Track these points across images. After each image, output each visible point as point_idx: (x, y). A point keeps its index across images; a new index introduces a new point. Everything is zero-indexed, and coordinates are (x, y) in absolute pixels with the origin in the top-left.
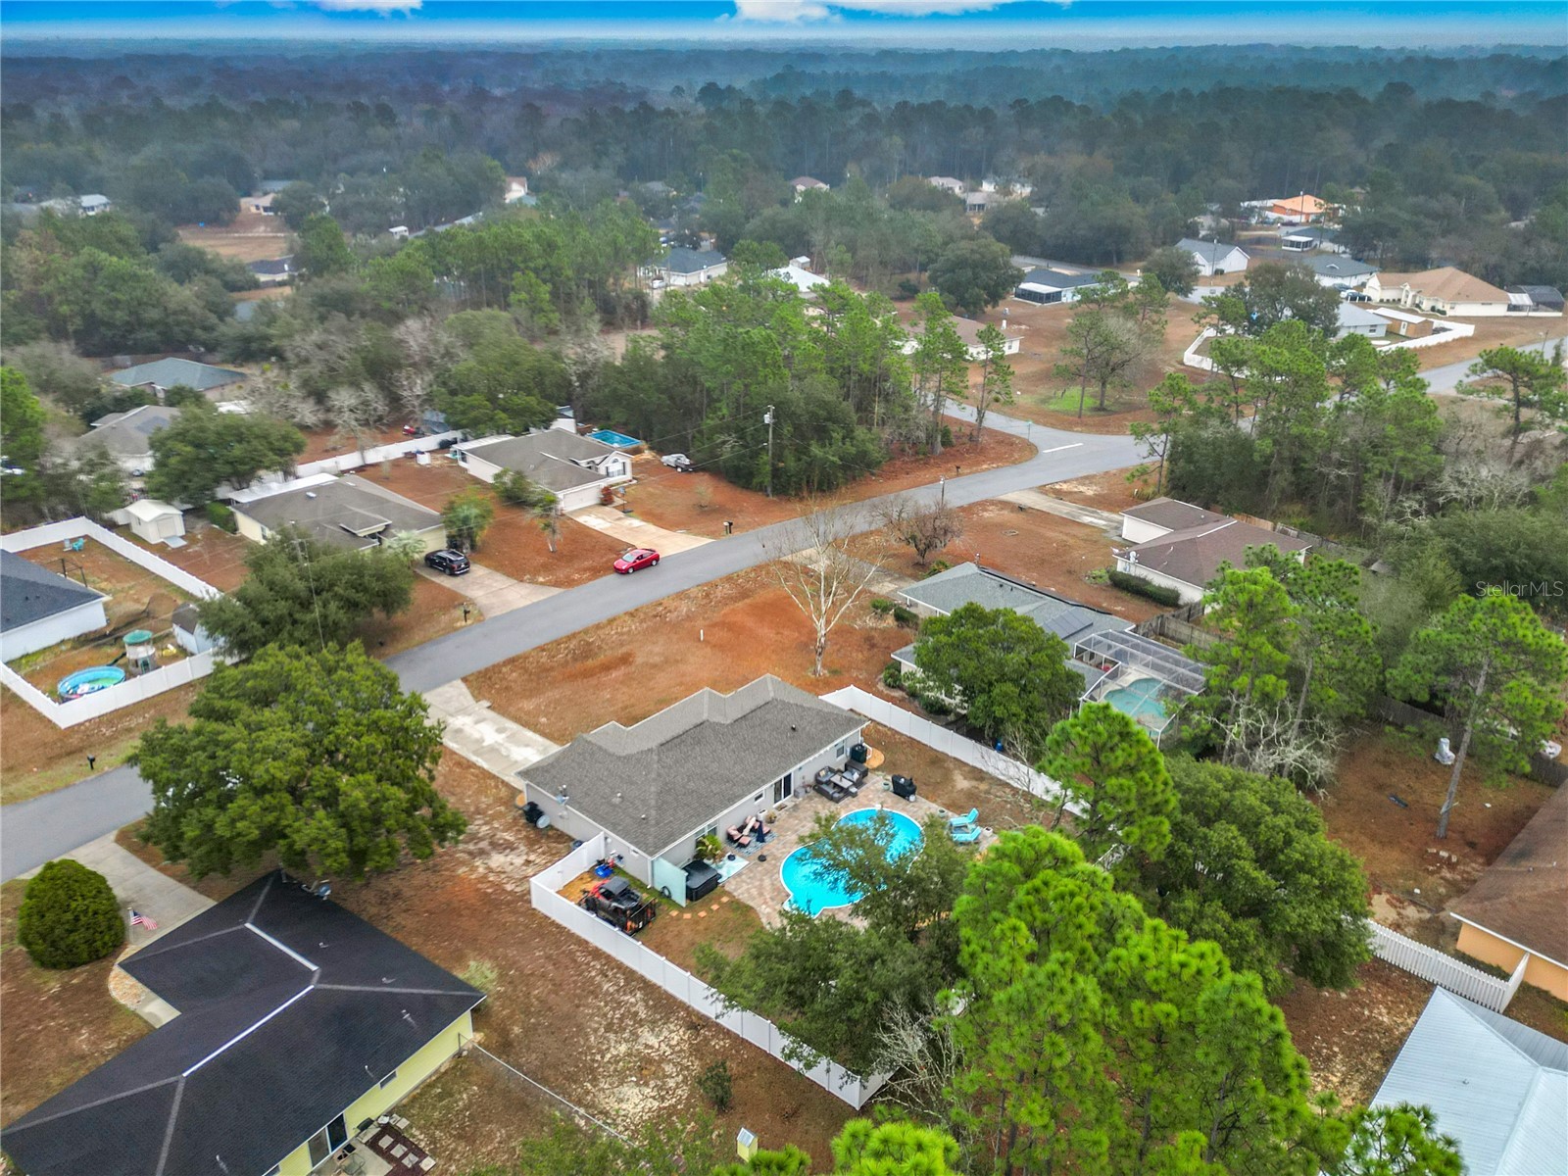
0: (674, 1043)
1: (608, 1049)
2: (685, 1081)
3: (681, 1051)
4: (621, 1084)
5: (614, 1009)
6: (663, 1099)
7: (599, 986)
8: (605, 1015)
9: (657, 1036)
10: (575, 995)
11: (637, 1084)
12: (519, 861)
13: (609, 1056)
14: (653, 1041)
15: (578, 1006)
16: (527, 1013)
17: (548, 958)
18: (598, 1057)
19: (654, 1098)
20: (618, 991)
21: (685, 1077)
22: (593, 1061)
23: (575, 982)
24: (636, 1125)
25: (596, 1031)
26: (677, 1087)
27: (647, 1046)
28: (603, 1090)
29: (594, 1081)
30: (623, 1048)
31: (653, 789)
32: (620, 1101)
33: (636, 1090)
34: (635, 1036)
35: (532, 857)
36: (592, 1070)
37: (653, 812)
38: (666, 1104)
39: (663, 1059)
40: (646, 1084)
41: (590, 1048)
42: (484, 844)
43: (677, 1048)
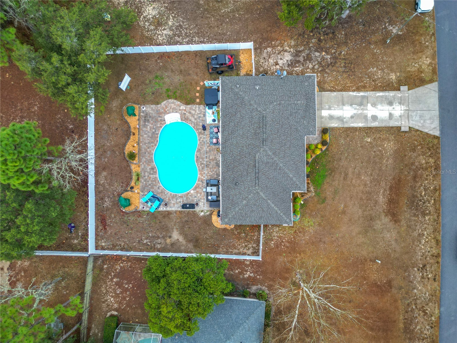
0: (159, 36)
1: (174, 20)
2: (144, 27)
3: (155, 35)
4: (159, 13)
5: (186, 33)
6: (144, 17)
7: (199, 37)
8: (186, 29)
9: (166, 35)
10: (201, 28)
11: (155, 16)
12: (280, 62)
13: (171, 18)
14: (165, 32)
15: (197, 25)
16: (206, 10)
17: (224, 34)
18: (173, 15)
19: (147, 16)
20: (192, 40)
21: (145, 28)
22: (173, 13)
23: (207, 33)
24: (143, 5)
25: (183, 22)
26: (144, 24)
27: (164, 29)
28: (162, 7)
29: (167, 8)
30: (170, 23)
31: (246, 98)
32: (154, 8)
33: (153, 14)
34: (171, 29)
35: (278, 67)
36: (170, 10)
37: (237, 90)
38: (142, 17)
39: (156, 29)
40: (153, 18)
41: (178, 15)
42: (301, 59)
43: (156, 35)
